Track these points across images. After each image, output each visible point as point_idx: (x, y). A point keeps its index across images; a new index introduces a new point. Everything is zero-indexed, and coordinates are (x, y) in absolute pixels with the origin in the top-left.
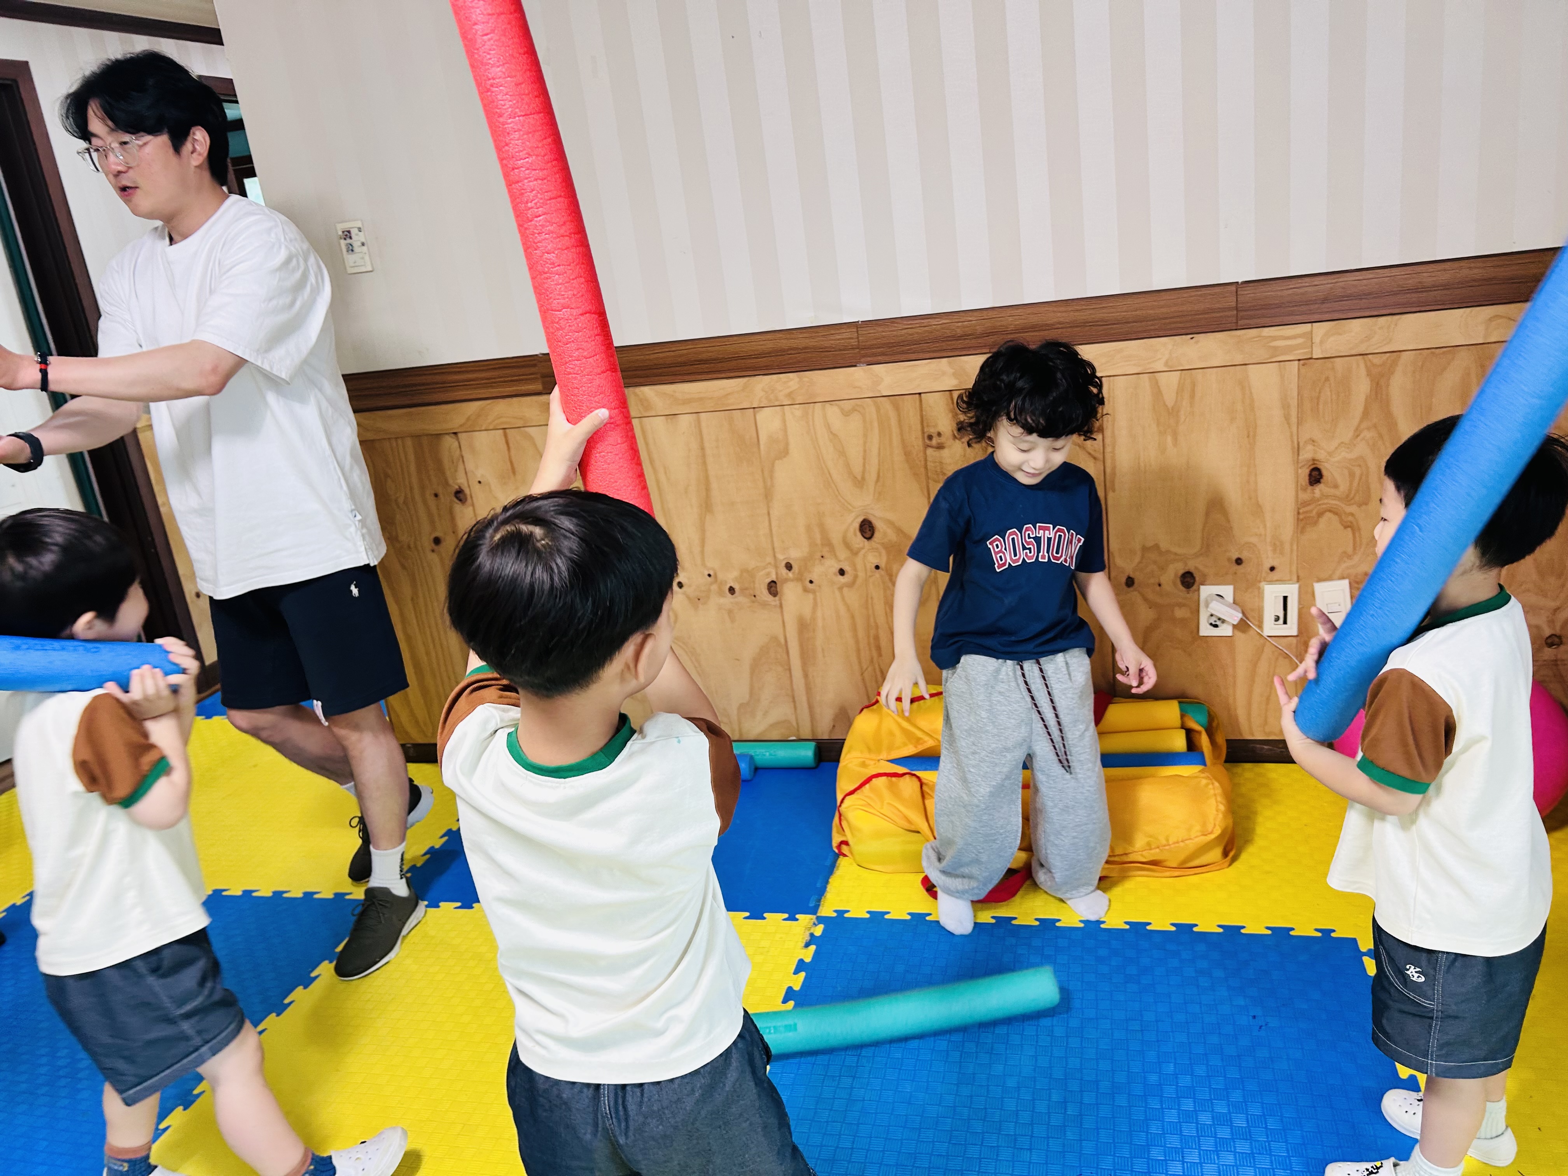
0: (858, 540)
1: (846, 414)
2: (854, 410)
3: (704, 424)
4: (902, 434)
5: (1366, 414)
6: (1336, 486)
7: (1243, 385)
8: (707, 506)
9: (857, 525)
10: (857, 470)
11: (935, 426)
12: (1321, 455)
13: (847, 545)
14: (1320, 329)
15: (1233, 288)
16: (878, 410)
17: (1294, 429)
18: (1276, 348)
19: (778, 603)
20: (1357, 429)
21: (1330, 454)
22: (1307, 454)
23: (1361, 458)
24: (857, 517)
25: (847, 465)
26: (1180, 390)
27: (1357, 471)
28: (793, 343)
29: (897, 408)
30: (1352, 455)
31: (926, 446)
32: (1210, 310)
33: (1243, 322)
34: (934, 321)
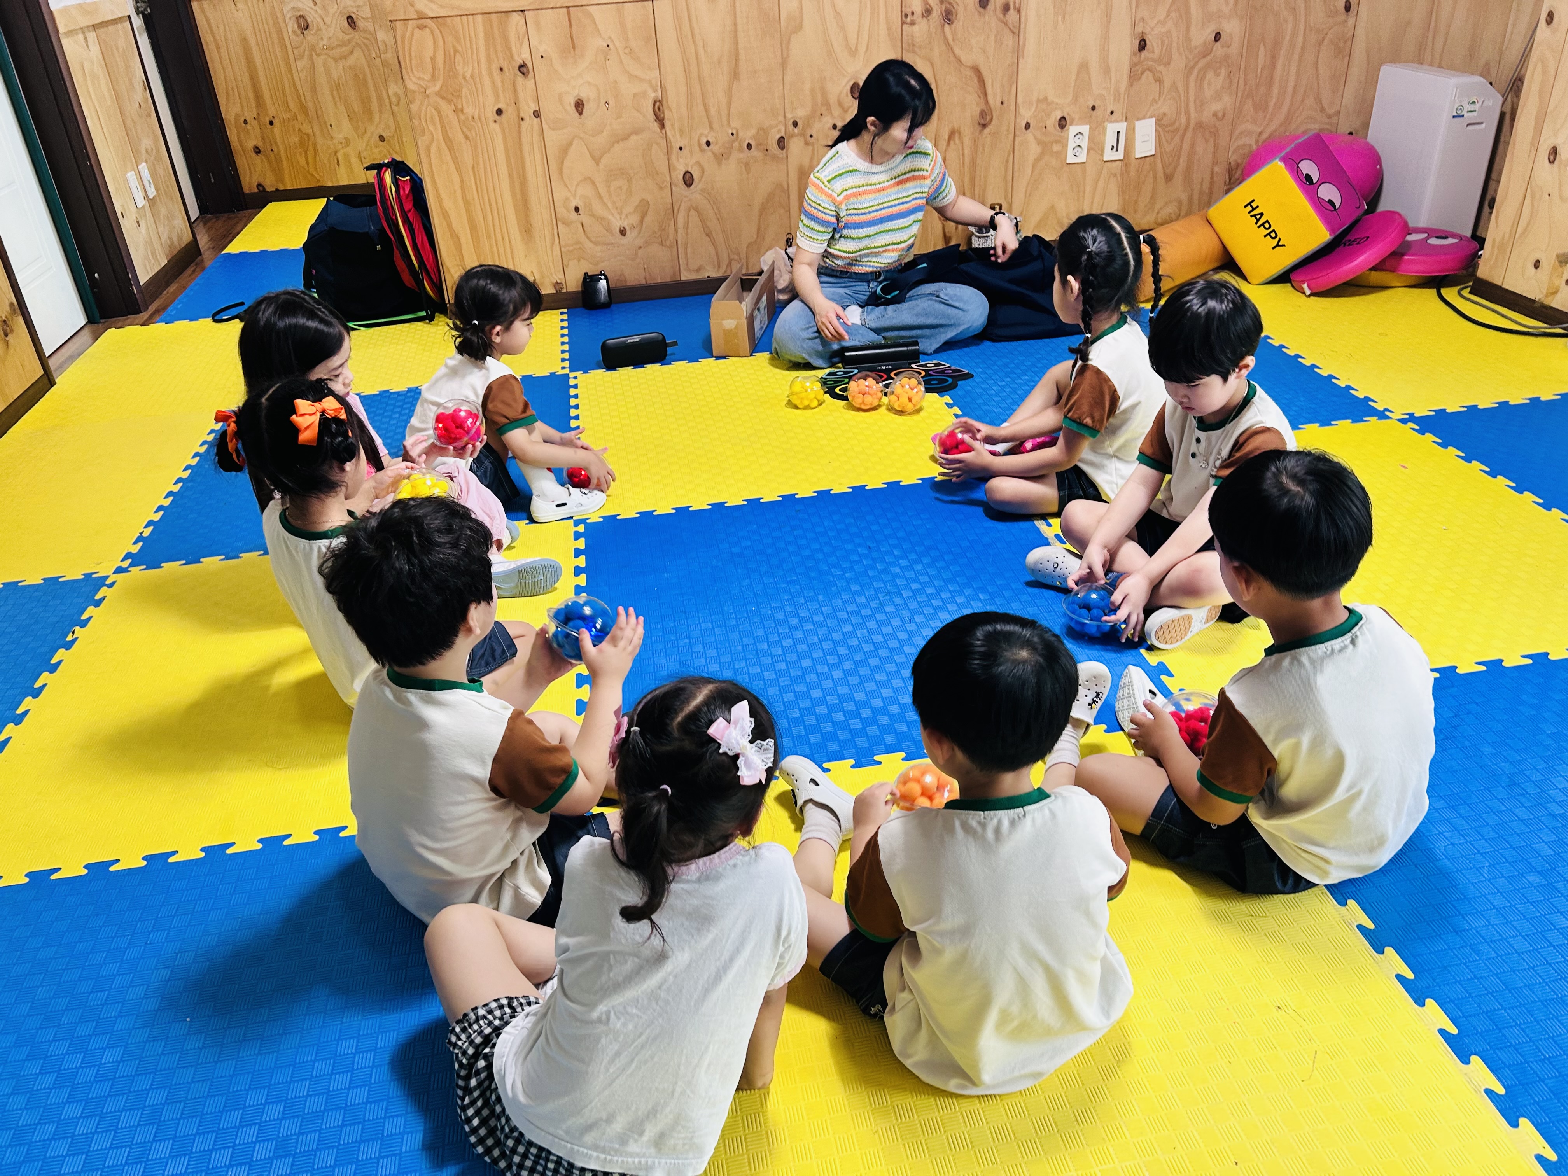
4: (886, 13)
5: (1174, 1)
6: (1153, 52)
8: (735, 75)
9: (849, 88)
10: (852, 42)
11: (910, 7)
12: (1147, 30)
13: (840, 104)
17: (1134, 11)
19: (785, 155)
20: (1168, 12)
21: (1152, 29)
22: (1139, 29)
23: (1169, 32)
24: (850, 81)
27: (1166, 42)
30: (1163, 30)
31: (903, 23)
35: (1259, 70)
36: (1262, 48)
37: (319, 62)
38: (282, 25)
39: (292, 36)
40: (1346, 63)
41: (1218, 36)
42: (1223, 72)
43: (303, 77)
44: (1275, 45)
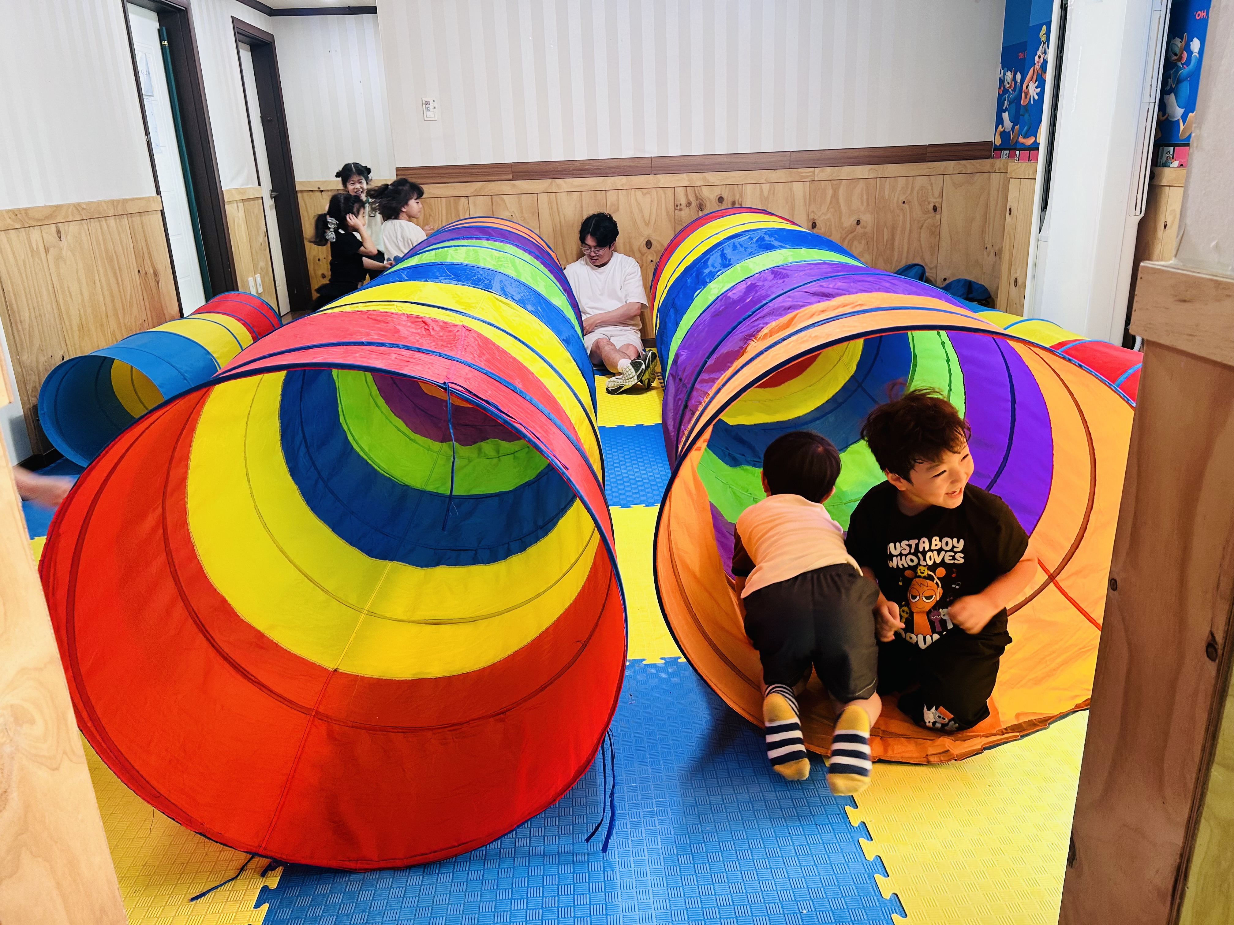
0: (645, 249)
1: (644, 194)
2: (647, 193)
3: (583, 197)
4: (666, 204)
5: (831, 201)
6: (821, 229)
7: (791, 189)
9: (645, 243)
10: (647, 218)
11: (679, 201)
12: (816, 217)
13: (640, 251)
14: (818, 170)
15: (789, 153)
16: (657, 193)
17: (808, 206)
18: (802, 176)
20: (828, 208)
21: (819, 217)
22: (812, 216)
23: (829, 219)
24: (645, 239)
25: (643, 216)
26: (770, 190)
27: (828, 224)
28: (625, 164)
29: (665, 193)
30: (826, 218)
31: (675, 209)
32: (781, 161)
33: (791, 166)
34: (682, 158)
35: (885, 241)
36: (885, 229)
40: (937, 239)
41: (858, 222)
42: (863, 242)
44: (893, 228)
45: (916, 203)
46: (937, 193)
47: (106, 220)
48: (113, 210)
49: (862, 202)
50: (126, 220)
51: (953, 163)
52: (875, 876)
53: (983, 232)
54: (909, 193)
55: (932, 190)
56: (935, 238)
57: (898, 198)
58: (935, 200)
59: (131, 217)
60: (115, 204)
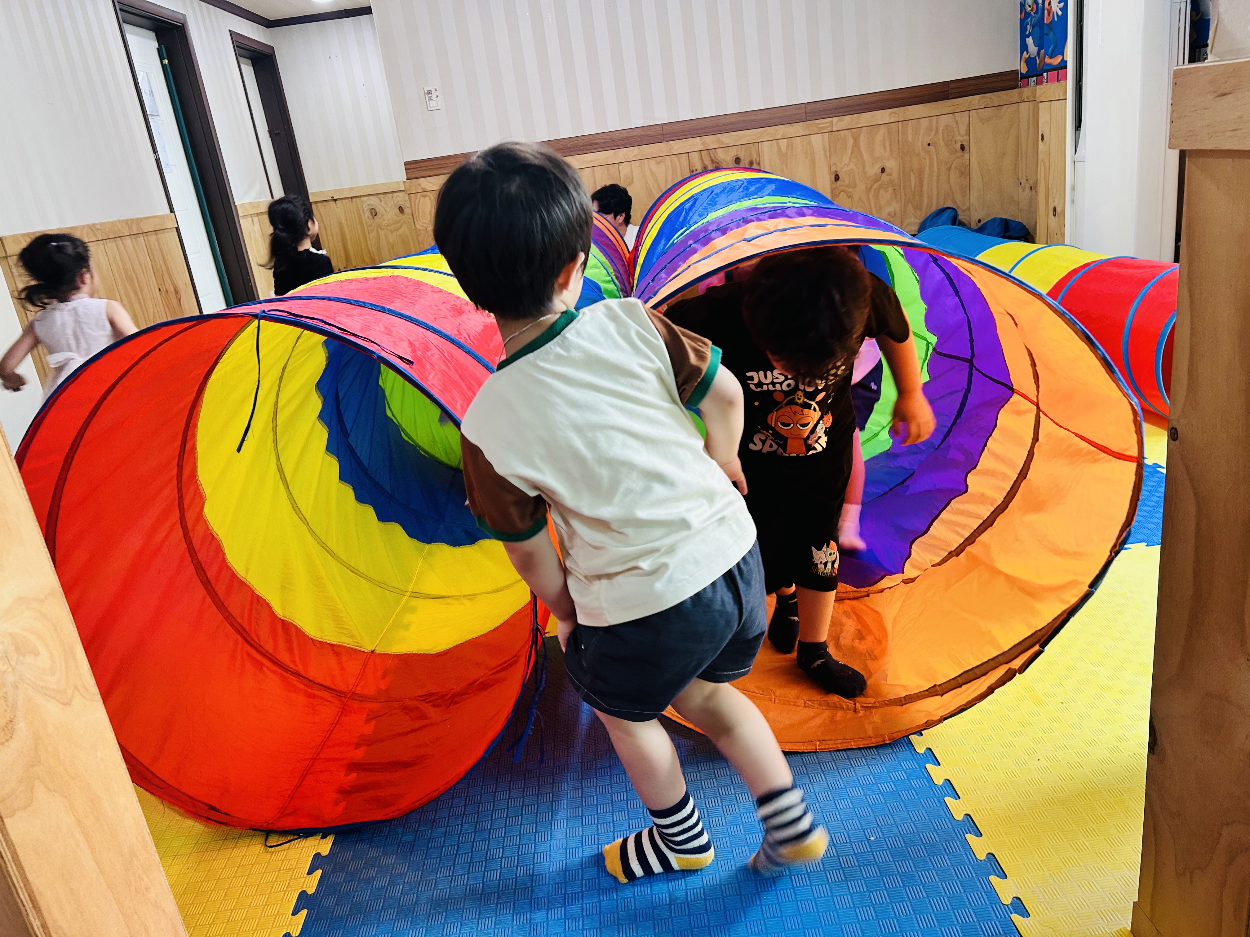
1: (658, 163)
2: (661, 161)
3: (596, 172)
4: (681, 171)
5: (852, 152)
6: (844, 181)
7: (809, 143)
11: (695, 167)
12: (838, 169)
14: (835, 120)
15: (804, 105)
16: (671, 160)
17: (828, 159)
18: (820, 128)
20: (850, 158)
21: (842, 168)
22: (834, 169)
23: (852, 169)
25: (658, 186)
26: (787, 146)
27: (851, 175)
28: (635, 134)
29: (679, 160)
30: (849, 168)
32: (796, 114)
33: (808, 119)
34: (692, 122)
35: (913, 187)
36: (912, 174)
37: (382, 233)
38: (362, 214)
39: (367, 220)
40: (968, 179)
41: (883, 170)
42: (890, 190)
43: (373, 242)
44: (921, 173)
45: (942, 143)
46: (963, 132)
47: (121, 239)
48: (127, 229)
49: (885, 148)
50: (142, 238)
51: (977, 97)
52: (946, 799)
53: (1016, 166)
54: (933, 133)
55: (958, 128)
56: (965, 178)
57: (922, 142)
58: (961, 138)
59: (147, 236)
60: (129, 222)
